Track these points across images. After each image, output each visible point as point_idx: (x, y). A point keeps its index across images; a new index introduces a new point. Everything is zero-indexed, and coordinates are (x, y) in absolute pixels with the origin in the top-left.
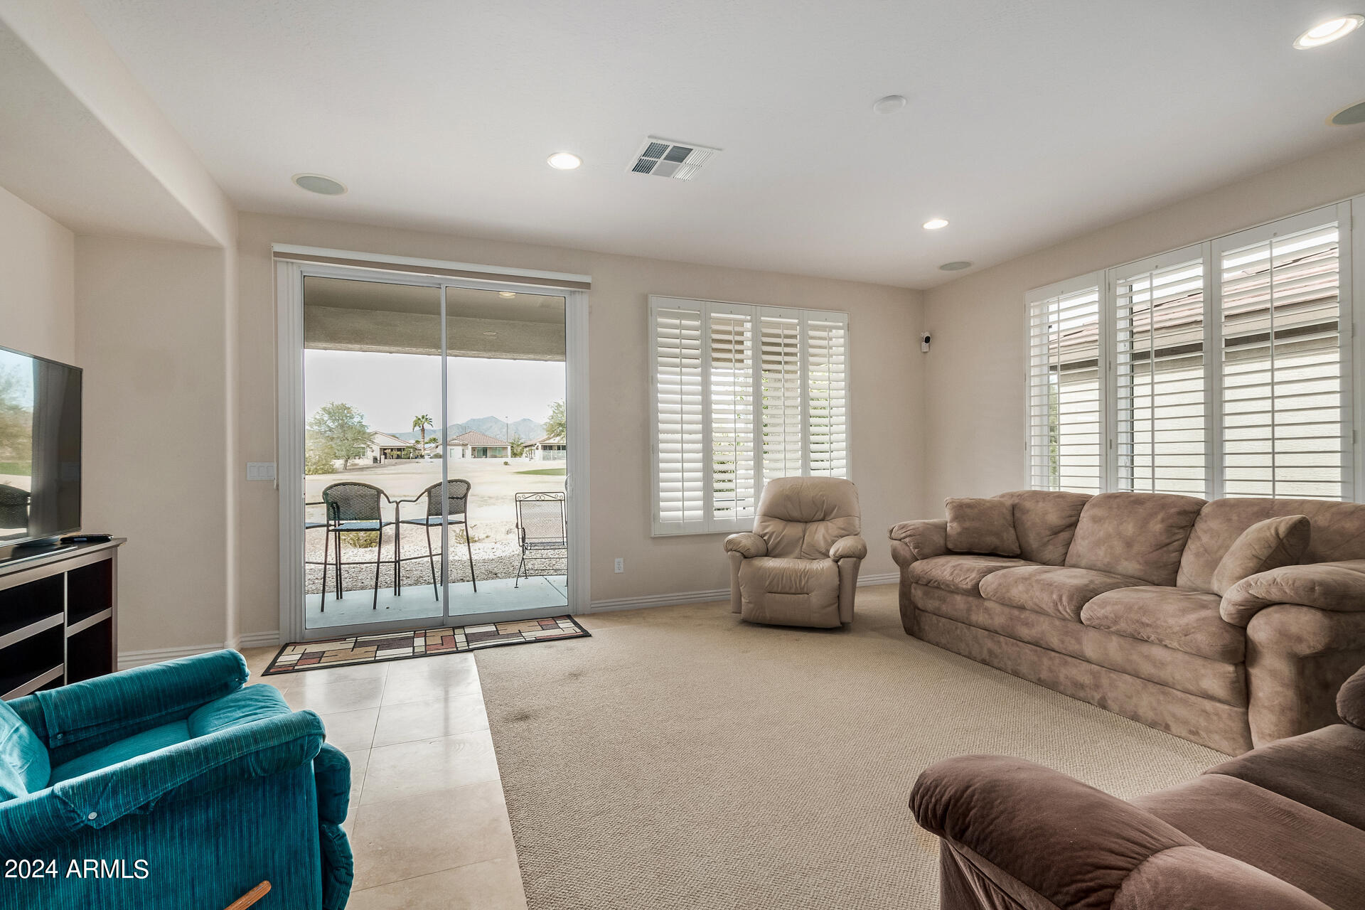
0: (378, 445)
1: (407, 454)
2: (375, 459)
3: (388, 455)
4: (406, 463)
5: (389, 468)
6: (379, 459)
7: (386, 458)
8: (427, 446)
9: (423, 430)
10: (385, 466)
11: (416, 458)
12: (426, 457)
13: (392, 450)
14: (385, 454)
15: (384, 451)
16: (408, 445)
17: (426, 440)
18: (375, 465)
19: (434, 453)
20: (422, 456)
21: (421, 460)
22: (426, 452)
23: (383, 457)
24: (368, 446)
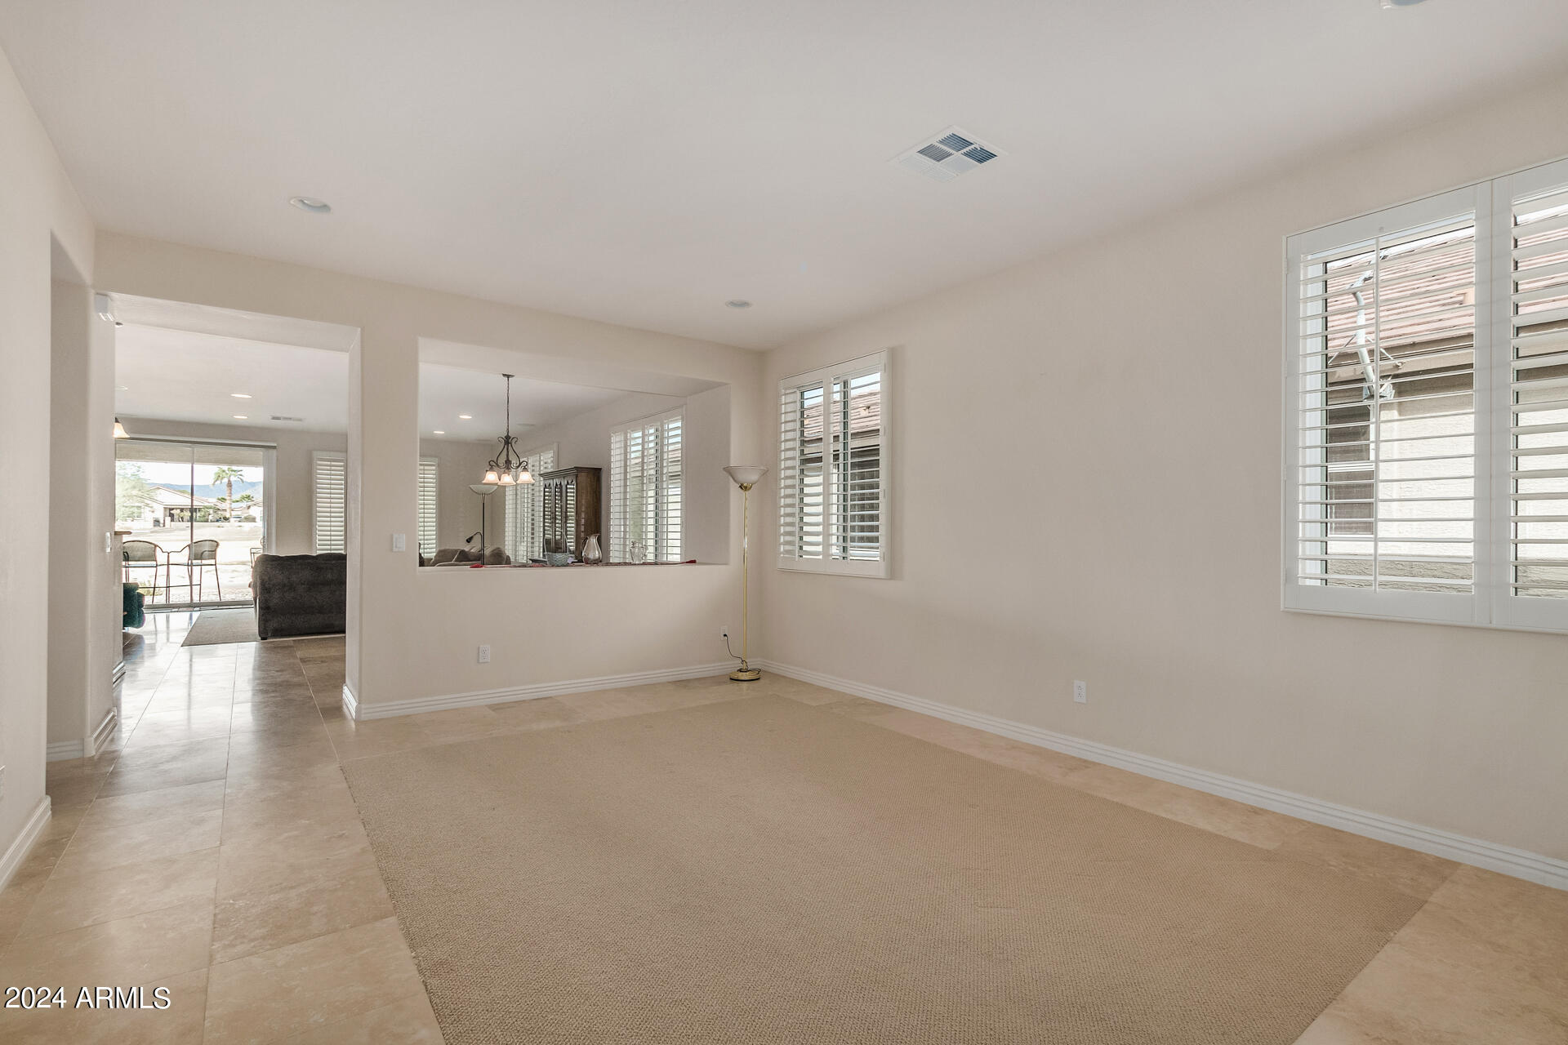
0: (161, 503)
1: (204, 516)
2: (157, 522)
3: (176, 517)
4: (204, 527)
5: (176, 533)
6: (162, 521)
7: (172, 520)
8: (234, 505)
9: (230, 485)
10: (171, 530)
11: (217, 521)
12: (232, 520)
13: (182, 510)
14: (172, 516)
15: (170, 512)
16: (206, 504)
17: (236, 497)
18: (157, 528)
19: (246, 515)
20: (226, 519)
21: (226, 524)
22: (234, 513)
23: (168, 519)
24: (147, 505)
